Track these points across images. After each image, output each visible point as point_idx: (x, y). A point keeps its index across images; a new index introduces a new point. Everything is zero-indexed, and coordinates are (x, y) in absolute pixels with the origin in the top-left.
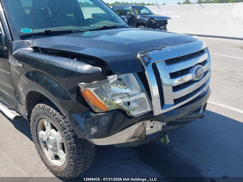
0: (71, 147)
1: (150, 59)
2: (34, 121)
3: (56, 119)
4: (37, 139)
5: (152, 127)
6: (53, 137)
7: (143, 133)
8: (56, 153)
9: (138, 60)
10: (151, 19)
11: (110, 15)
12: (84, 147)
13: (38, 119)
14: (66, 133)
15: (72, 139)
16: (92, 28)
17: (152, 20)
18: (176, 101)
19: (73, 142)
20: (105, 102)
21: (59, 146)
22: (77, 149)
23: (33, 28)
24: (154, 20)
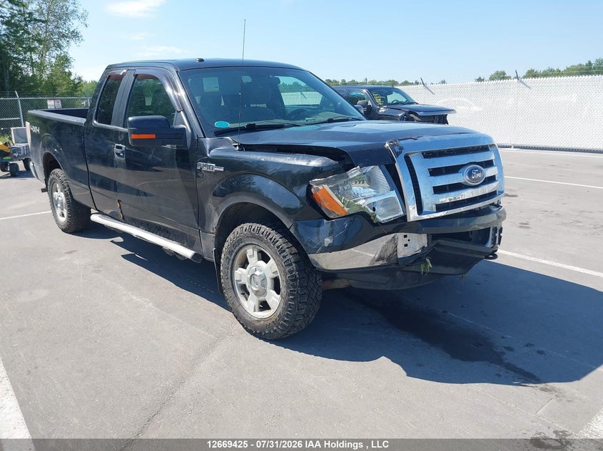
0: (292, 276)
1: (401, 149)
2: (231, 253)
3: (271, 239)
4: (230, 283)
5: (406, 245)
6: (261, 271)
7: (394, 252)
8: (262, 298)
9: (387, 150)
10: (411, 112)
11: (335, 103)
12: (309, 279)
13: (237, 248)
14: (284, 257)
15: (294, 265)
16: (309, 122)
17: (412, 115)
18: (440, 208)
19: (295, 268)
20: (343, 203)
21: (269, 283)
22: (300, 279)
23: (231, 122)
24: (416, 115)
